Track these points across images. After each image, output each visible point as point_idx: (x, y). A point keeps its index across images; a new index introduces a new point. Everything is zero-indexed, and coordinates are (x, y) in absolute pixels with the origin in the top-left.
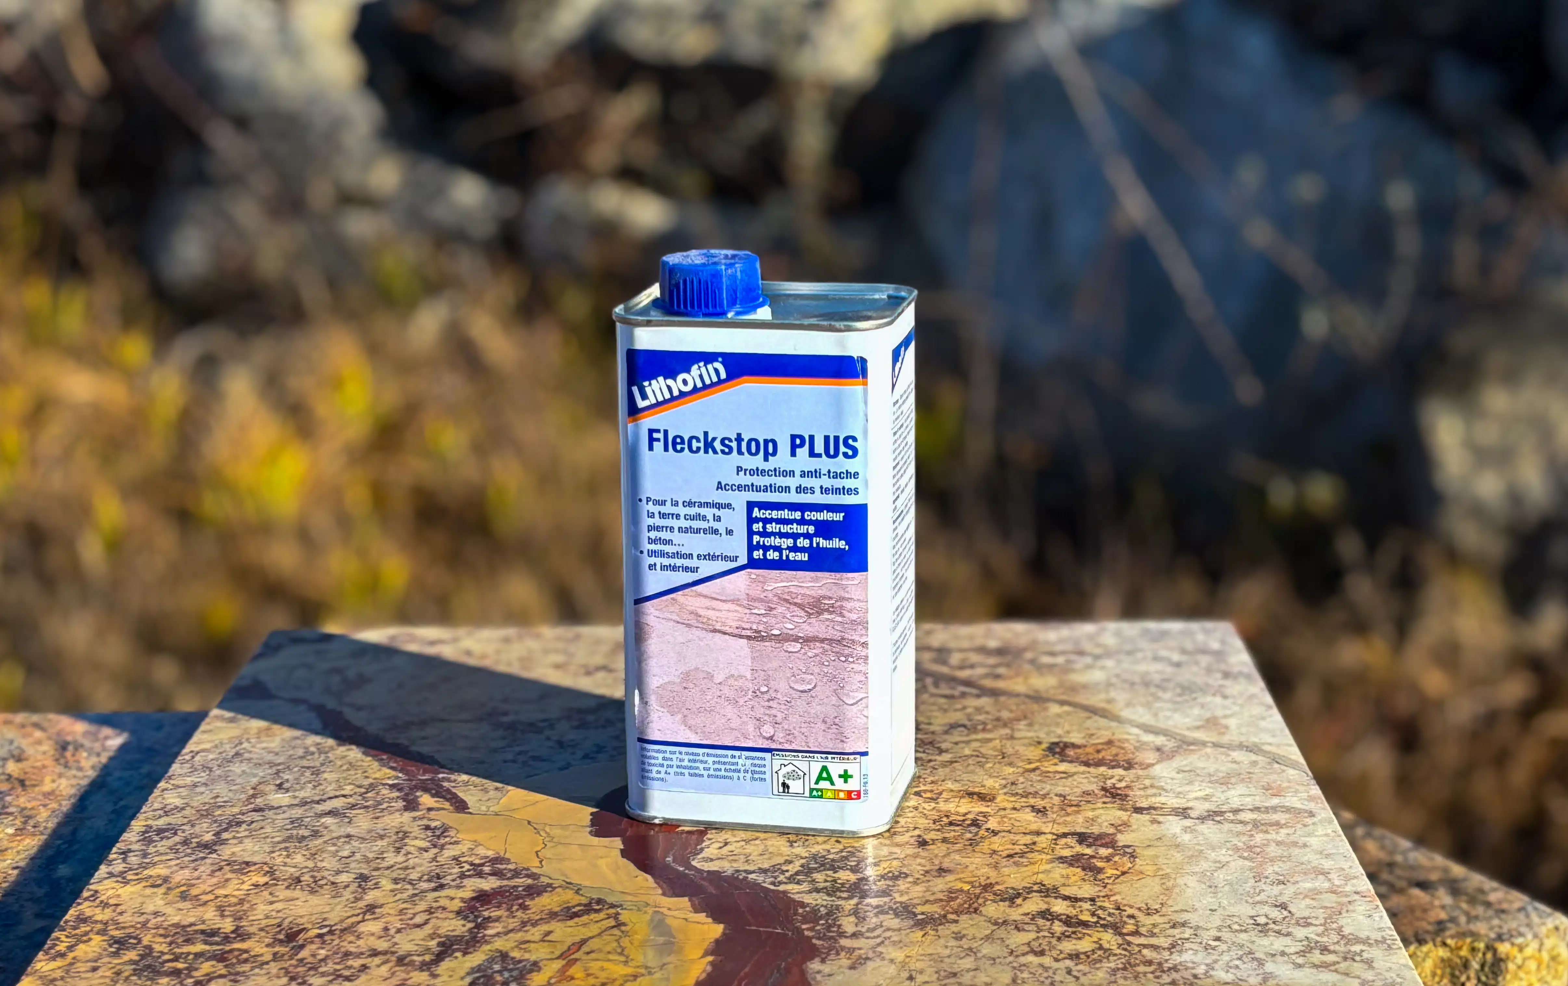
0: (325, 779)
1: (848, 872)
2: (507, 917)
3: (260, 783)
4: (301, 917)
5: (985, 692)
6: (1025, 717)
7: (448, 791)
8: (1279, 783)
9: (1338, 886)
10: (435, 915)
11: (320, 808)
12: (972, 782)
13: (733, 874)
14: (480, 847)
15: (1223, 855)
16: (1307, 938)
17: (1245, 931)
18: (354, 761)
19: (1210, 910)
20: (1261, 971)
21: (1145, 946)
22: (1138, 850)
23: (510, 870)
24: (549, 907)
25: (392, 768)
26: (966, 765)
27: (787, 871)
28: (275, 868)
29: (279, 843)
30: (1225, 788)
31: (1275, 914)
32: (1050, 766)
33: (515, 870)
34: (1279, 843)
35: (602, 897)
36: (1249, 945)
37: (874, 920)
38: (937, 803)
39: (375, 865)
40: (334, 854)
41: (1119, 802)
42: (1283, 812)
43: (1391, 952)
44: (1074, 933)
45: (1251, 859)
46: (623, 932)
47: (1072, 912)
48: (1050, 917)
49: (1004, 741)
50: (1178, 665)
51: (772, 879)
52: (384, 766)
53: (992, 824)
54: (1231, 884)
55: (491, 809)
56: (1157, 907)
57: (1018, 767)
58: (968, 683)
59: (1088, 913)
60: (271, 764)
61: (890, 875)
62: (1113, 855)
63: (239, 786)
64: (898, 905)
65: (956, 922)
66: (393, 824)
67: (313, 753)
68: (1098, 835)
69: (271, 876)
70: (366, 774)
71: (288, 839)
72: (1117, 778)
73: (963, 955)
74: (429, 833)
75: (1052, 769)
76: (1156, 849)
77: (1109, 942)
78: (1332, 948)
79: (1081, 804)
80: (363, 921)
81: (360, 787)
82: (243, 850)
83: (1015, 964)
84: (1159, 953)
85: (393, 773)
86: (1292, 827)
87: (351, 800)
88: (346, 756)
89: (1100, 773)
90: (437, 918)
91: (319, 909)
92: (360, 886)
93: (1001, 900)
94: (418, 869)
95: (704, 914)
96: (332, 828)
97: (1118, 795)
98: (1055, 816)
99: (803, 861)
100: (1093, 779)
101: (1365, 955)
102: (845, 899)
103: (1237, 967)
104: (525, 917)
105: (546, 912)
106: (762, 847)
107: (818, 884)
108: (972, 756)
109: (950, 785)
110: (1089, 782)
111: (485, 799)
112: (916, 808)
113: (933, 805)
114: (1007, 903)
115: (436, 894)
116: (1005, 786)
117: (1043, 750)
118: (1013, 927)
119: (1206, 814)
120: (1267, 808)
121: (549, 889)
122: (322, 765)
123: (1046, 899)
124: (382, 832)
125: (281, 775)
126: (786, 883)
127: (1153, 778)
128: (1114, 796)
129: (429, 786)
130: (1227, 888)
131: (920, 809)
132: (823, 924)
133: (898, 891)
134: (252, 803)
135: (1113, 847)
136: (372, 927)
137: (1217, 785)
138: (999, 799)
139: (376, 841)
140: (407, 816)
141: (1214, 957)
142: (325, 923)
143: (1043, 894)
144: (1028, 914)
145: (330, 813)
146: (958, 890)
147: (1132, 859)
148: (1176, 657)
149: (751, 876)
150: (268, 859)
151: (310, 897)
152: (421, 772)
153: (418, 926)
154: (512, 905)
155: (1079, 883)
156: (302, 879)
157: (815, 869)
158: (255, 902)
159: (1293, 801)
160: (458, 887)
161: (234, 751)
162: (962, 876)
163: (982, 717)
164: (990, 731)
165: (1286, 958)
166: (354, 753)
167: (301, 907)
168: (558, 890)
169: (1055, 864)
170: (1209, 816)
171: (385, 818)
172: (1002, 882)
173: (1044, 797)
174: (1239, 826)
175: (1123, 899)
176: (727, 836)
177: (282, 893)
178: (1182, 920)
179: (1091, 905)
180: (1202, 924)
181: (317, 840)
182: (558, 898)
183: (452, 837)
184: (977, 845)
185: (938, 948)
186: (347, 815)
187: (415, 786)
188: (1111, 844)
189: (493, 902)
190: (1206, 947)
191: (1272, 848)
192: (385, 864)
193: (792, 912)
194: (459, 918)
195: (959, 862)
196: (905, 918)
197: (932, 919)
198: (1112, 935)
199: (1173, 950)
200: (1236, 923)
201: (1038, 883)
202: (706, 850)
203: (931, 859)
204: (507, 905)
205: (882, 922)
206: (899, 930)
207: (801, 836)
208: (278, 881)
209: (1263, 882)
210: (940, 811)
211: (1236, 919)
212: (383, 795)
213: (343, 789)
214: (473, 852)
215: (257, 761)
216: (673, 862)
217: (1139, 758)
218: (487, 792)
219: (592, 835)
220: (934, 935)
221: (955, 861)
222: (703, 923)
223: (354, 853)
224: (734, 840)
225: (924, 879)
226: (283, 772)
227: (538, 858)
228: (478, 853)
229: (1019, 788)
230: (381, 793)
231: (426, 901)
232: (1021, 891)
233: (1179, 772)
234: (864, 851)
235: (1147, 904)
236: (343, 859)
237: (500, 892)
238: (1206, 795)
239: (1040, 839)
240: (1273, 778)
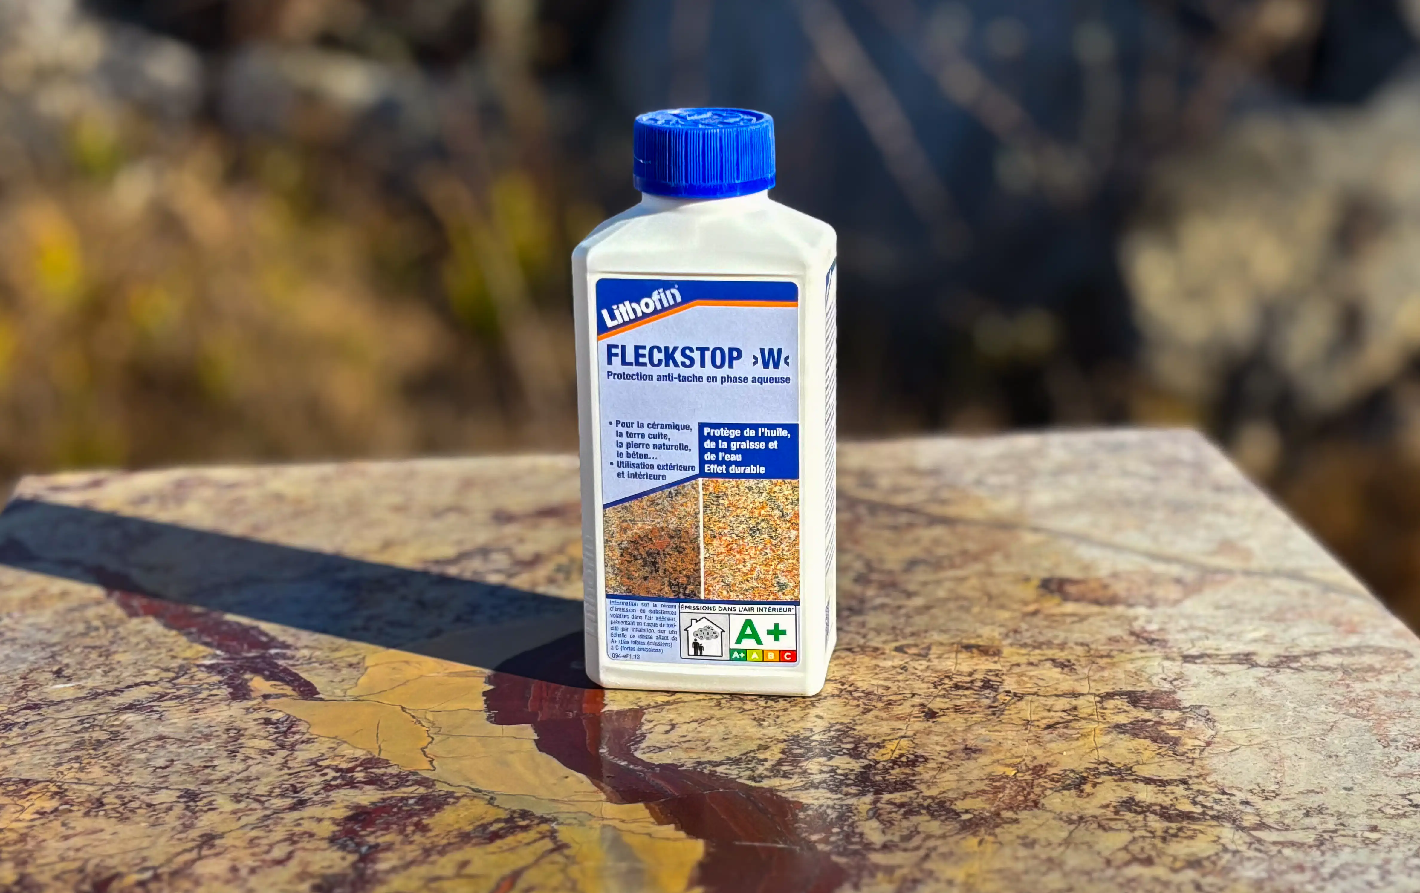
0: (119, 662)
1: (847, 759)
2: (402, 843)
3: (31, 671)
4: (111, 856)
5: (934, 520)
6: (996, 548)
7: (285, 670)
8: (1347, 616)
10: (299, 845)
11: (117, 701)
12: (964, 631)
13: (695, 768)
14: (345, 745)
15: (1322, 712)
17: (1404, 815)
18: (153, 637)
19: (1345, 789)
21: (1283, 844)
22: (1212, 711)
23: (392, 776)
24: (456, 826)
25: (206, 644)
26: (946, 610)
27: (766, 760)
28: (65, 786)
29: (66, 751)
30: (1282, 626)
32: (1052, 606)
33: (398, 775)
34: (1387, 694)
35: (527, 808)
37: (905, 823)
38: (929, 661)
39: (204, 778)
40: (146, 764)
41: (1159, 649)
42: (1371, 653)
44: (1180, 829)
45: (1363, 717)
46: (567, 857)
47: (1161, 799)
48: (1138, 809)
49: (983, 579)
50: (1154, 479)
51: (748, 773)
52: (194, 641)
53: (1010, 684)
54: (1353, 752)
55: (349, 693)
56: (1273, 787)
57: (1014, 610)
58: (909, 510)
59: (1187, 801)
60: (44, 645)
61: (904, 759)
62: (1185, 720)
64: (929, 801)
65: (1016, 821)
66: (219, 719)
67: (97, 629)
68: (1153, 694)
69: (61, 798)
70: (172, 653)
71: (79, 745)
72: (1143, 619)
73: (1043, 869)
74: (271, 729)
75: (1057, 610)
76: (1234, 709)
77: (1232, 841)
79: (1114, 653)
80: (200, 858)
81: (167, 670)
82: (16, 764)
83: (1120, 880)
84: (1307, 854)
85: (209, 650)
86: (1392, 672)
87: (156, 689)
88: (142, 631)
89: (1118, 613)
90: (304, 849)
91: (136, 843)
92: (187, 808)
93: (1065, 788)
94: (264, 780)
95: (672, 826)
96: (139, 727)
97: (1154, 640)
98: (1086, 671)
99: (783, 745)
100: (1114, 622)
102: (855, 795)
104: (428, 843)
105: (455, 833)
106: (721, 729)
107: (812, 777)
108: (950, 599)
109: (936, 636)
110: (1111, 626)
111: (338, 679)
112: (904, 668)
113: (924, 663)
114: (1073, 792)
115: (296, 815)
116: (1007, 636)
117: (1037, 588)
118: (1095, 825)
119: (1277, 660)
120: (1348, 648)
121: (451, 800)
122: (112, 643)
123: (1124, 784)
124: (206, 731)
125: (59, 658)
126: (769, 777)
127: (1188, 617)
128: (1150, 642)
129: (259, 666)
130: (1351, 757)
131: (911, 670)
132: (838, 834)
133: (922, 782)
134: (23, 698)
135: (1180, 709)
136: (214, 866)
137: (1272, 622)
138: (1006, 651)
139: (200, 743)
140: (237, 708)
141: (1383, 855)
142: (148, 864)
143: (1115, 777)
144: (1107, 806)
145: (131, 707)
146: (1002, 777)
147: (1211, 724)
148: (1147, 470)
149: (720, 769)
150: (54, 775)
151: (120, 827)
152: (246, 646)
153: (280, 862)
154: (405, 826)
155: (1157, 760)
156: (105, 801)
157: (802, 755)
158: (42, 837)
159: (1377, 639)
160: (326, 803)
162: (997, 757)
163: (942, 551)
164: (960, 567)
166: (153, 627)
167: (109, 842)
168: (464, 801)
169: (1114, 735)
170: (1282, 662)
171: (208, 711)
172: (1055, 763)
173: (1062, 646)
174: (1326, 673)
175: (1224, 779)
176: (672, 716)
177: (79, 822)
178: (1316, 805)
179: (1186, 789)
180: (1343, 809)
181: (118, 744)
182: (466, 813)
183: (304, 734)
184: (1002, 714)
185: (1004, 860)
186: (155, 708)
187: (241, 667)
188: (1175, 706)
189: (378, 822)
190: (1366, 842)
191: (1381, 700)
192: (218, 775)
193: (790, 816)
194: (335, 848)
195: (988, 738)
196: (946, 819)
197: (982, 818)
198: (1233, 831)
199: (1323, 848)
200: (1387, 805)
201: (1103, 763)
202: (649, 736)
203: (950, 736)
204: (399, 825)
205: (916, 827)
206: (944, 836)
207: (768, 711)
208: (72, 805)
209: (1393, 747)
210: (936, 671)
211: (1384, 800)
212: (200, 680)
213: (145, 675)
214: (337, 752)
215: (24, 642)
216: (610, 754)
217: (1160, 592)
218: (339, 670)
219: (491, 722)
220: (994, 843)
221: (982, 737)
222: (676, 840)
223: (172, 760)
224: (682, 720)
225: (951, 763)
226: (61, 655)
227: (427, 756)
228: (343, 753)
229: (1026, 637)
230: (196, 678)
231: (284, 826)
232: (1085, 775)
233: (1217, 607)
234: (858, 728)
235: (1258, 785)
236: (158, 770)
237: (384, 807)
238: (1266, 636)
239: (1080, 702)
240: (1336, 610)
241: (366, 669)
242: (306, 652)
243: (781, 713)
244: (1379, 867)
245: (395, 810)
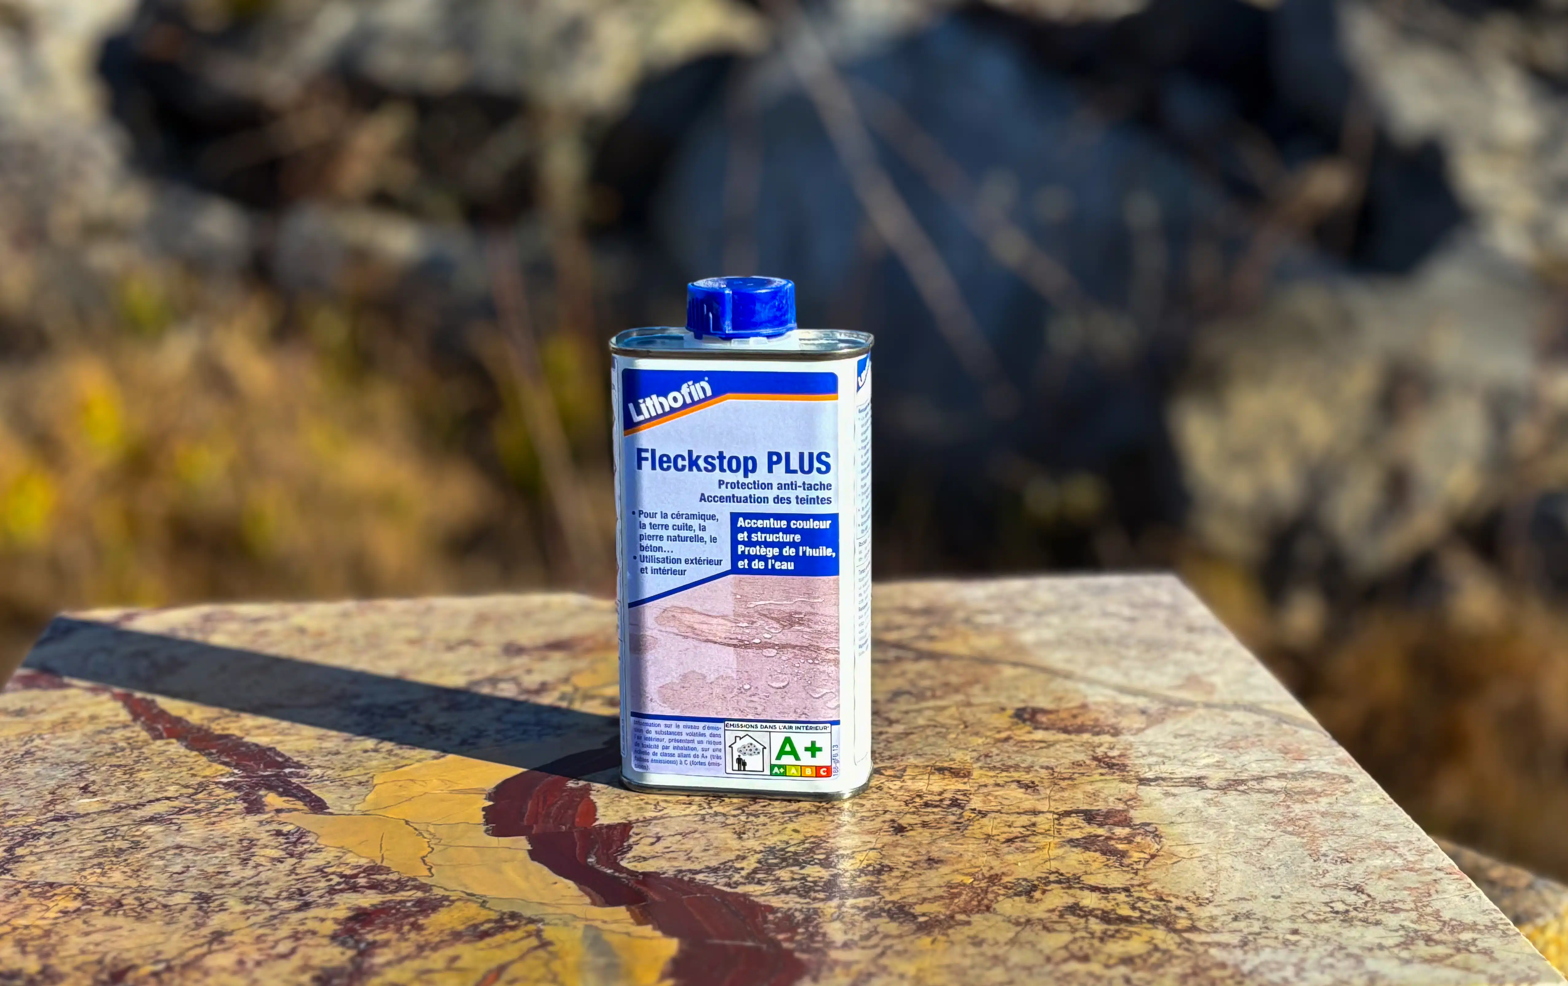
0: (142, 779)
1: (818, 868)
2: (399, 940)
3: (59, 787)
4: (128, 950)
5: (921, 655)
6: (976, 681)
7: (298, 787)
8: (1296, 745)
9: (1413, 863)
10: (303, 942)
11: (139, 814)
12: (939, 755)
13: (676, 876)
14: (350, 855)
15: (1261, 830)
16: (1403, 927)
17: (1324, 921)
18: (175, 757)
19: (1273, 897)
20: (1362, 971)
21: (1210, 944)
22: (1160, 828)
23: (392, 881)
24: (449, 926)
25: (224, 763)
26: (924, 736)
27: (742, 869)
28: (88, 889)
29: (90, 858)
30: (1235, 753)
31: (1352, 898)
32: (1023, 733)
33: (399, 881)
34: (1324, 815)
35: (516, 910)
36: (1336, 938)
37: (866, 925)
38: (903, 781)
39: (216, 882)
40: (163, 870)
41: (1118, 773)
42: (1314, 778)
43: (1510, 939)
44: (1117, 931)
45: (1299, 835)
46: (551, 953)
47: (1104, 905)
48: (1082, 913)
49: (961, 709)
50: (1132, 620)
51: (726, 880)
52: (215, 761)
53: (976, 803)
54: (1286, 865)
56: (1208, 895)
57: (987, 737)
58: (898, 645)
59: (1127, 907)
60: (71, 763)
61: (871, 868)
62: (1134, 835)
63: (33, 791)
64: (890, 905)
65: (968, 923)
66: (234, 831)
67: (123, 749)
68: (1107, 812)
69: (83, 899)
70: (192, 772)
71: (101, 853)
72: (1106, 745)
73: (988, 964)
74: (281, 839)
75: (1027, 737)
76: (1181, 826)
77: (1164, 941)
78: (1436, 937)
79: (1076, 776)
80: (210, 952)
81: (187, 786)
82: (44, 869)
83: (1058, 974)
84: (1230, 953)
85: (227, 769)
86: (1331, 795)
87: (176, 803)
88: (165, 751)
89: (1084, 740)
90: (307, 945)
91: (151, 939)
92: (200, 908)
93: (1016, 895)
94: (274, 885)
95: (650, 927)
96: (158, 837)
97: (1114, 765)
98: (1048, 791)
99: (759, 856)
100: (1078, 748)
101: (1481, 944)
102: (822, 900)
103: (1331, 966)
104: (421, 940)
105: (447, 932)
106: (703, 842)
107: (784, 884)
108: (929, 726)
109: (912, 760)
110: (1076, 751)
111: (346, 796)
112: (879, 788)
113: (898, 783)
114: (1024, 898)
115: (301, 915)
116: (978, 760)
117: (1011, 717)
118: (1040, 927)
119: (1226, 783)
120: (1293, 774)
121: (446, 903)
123: (1071, 891)
124: (221, 841)
125: (86, 776)
126: (744, 884)
127: (1148, 744)
128: (1111, 766)
129: (274, 783)
130: (1283, 869)
131: (885, 790)
132: (803, 933)
133: (885, 888)
134: (51, 811)
135: (1130, 826)
136: (222, 960)
137: (1225, 750)
138: (976, 774)
139: (215, 852)
140: (251, 821)
141: (1300, 955)
142: (161, 957)
143: (1064, 885)
144: (1053, 911)
145: (152, 820)
146: (960, 885)
147: (1157, 839)
148: (1127, 612)
149: (699, 877)
150: (78, 879)
151: (137, 925)
152: (262, 766)
153: (284, 956)
154: (402, 926)
155: (1104, 870)
156: (124, 902)
157: (776, 865)
158: (65, 933)
159: (1321, 765)
160: (329, 905)
161: (24, 749)
162: (956, 867)
163: (926, 683)
164: (941, 698)
165: (1386, 953)
166: (175, 748)
167: (127, 938)
168: (458, 904)
169: (1068, 848)
170: (1230, 785)
171: (223, 823)
172: (1010, 873)
173: (1028, 770)
174: (1270, 796)
175: (1163, 887)
176: (658, 830)
177: (100, 920)
178: (1244, 911)
179: (1127, 896)
180: (1269, 915)
181: (139, 853)
182: (460, 914)
183: (312, 844)
184: (966, 829)
185: (954, 957)
186: (174, 821)
187: (257, 784)
188: (1126, 822)
189: (376, 922)
190: (1286, 943)
191: (1317, 820)
192: (230, 880)
193: (760, 919)
194: (335, 944)
195: (950, 850)
196: (904, 921)
197: (937, 921)
198: (1165, 933)
199: (1246, 948)
200: (1310, 911)
201: (1053, 873)
202: (635, 847)
203: (915, 848)
204: (396, 925)
205: (876, 928)
206: (900, 936)
207: (748, 826)
208: (93, 906)
209: (1323, 861)
210: (909, 791)
211: (1308, 907)
212: (218, 796)
213: (166, 791)
214: (342, 860)
215: (52, 760)
216: (598, 863)
217: (1124, 722)
218: (349, 788)
219: (489, 834)
220: (946, 942)
221: (945, 849)
222: (651, 938)
223: (189, 867)
224: (668, 833)
225: (914, 872)
226: (88, 773)
227: (425, 864)
228: (348, 861)
229: (996, 761)
230: (214, 794)
231: (290, 924)
232: (1036, 883)
233: (1176, 736)
234: (831, 841)
235: (1194, 893)
236: (175, 875)
237: (383, 909)
238: (1218, 762)
239: (1039, 819)
240: (1286, 739)
241: (374, 786)
242: (318, 771)
243: (760, 827)
244: (1295, 965)
245: (393, 911)
